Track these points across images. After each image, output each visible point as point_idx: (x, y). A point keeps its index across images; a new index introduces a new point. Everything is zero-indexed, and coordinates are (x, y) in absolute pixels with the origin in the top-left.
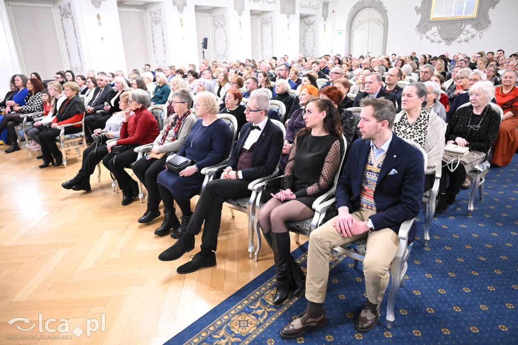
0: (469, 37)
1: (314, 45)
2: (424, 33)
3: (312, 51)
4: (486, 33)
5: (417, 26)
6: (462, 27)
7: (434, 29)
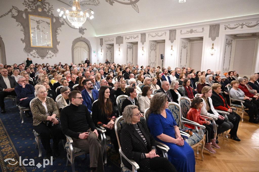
0: (51, 56)
2: (29, 53)
5: (24, 49)
6: (47, 52)
7: (34, 51)
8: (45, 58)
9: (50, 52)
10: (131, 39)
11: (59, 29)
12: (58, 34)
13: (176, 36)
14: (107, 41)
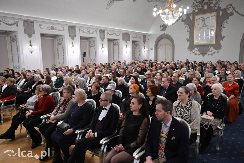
0: (213, 53)
1: (139, 55)
2: (192, 50)
3: (138, 58)
4: (220, 51)
5: (188, 47)
7: (196, 49)
8: (205, 55)
11: (226, 21)
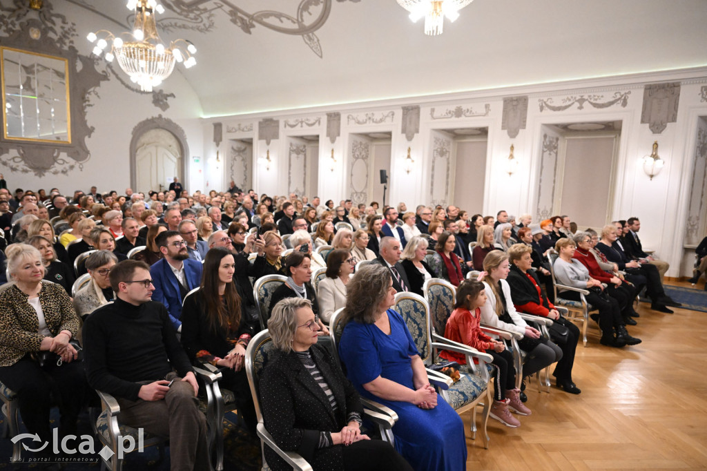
4: (87, 164)
6: (55, 155)
7: (14, 152)
8: (46, 174)
9: (63, 155)
10: (302, 126)
11: (94, 91)
12: (89, 105)
13: (419, 122)
14: (234, 130)
